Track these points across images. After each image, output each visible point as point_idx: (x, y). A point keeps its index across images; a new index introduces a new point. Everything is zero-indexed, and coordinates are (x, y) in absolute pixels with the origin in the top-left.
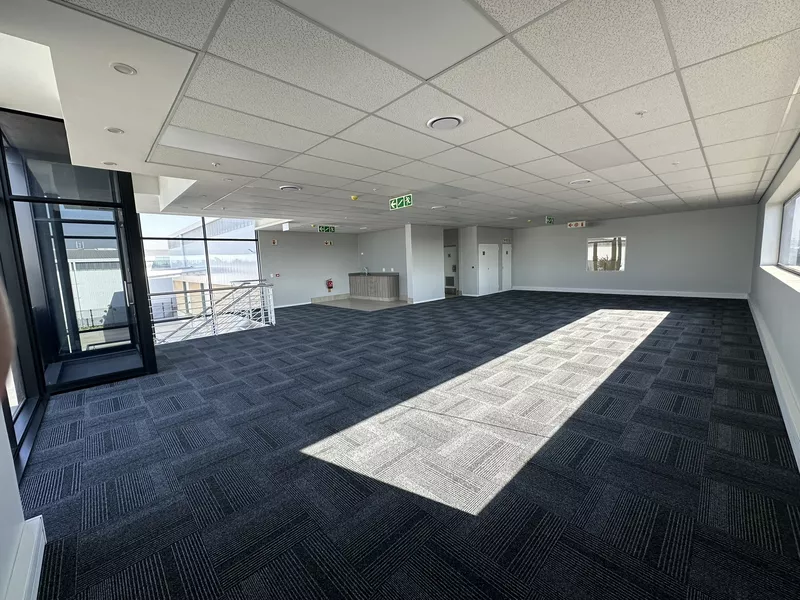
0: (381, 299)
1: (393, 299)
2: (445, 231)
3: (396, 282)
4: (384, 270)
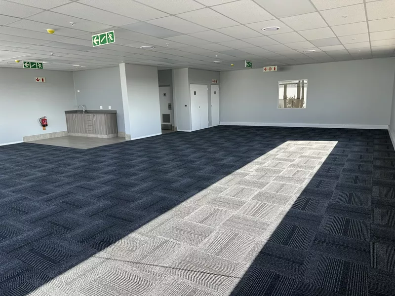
0: (99, 136)
1: (111, 136)
2: (159, 71)
3: (114, 119)
4: (101, 108)
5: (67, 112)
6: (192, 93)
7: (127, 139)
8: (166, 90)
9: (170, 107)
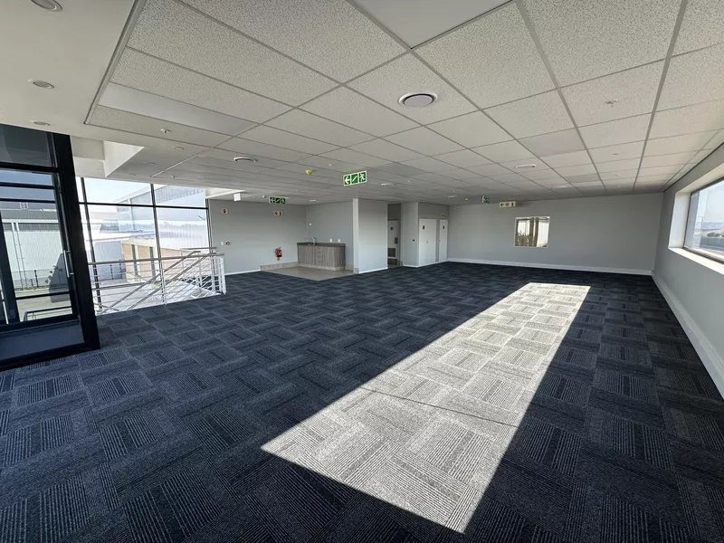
0: (328, 268)
1: (339, 268)
2: (389, 205)
3: (343, 252)
4: (331, 241)
5: (298, 244)
6: (421, 228)
7: (355, 272)
8: (394, 223)
9: (397, 241)
